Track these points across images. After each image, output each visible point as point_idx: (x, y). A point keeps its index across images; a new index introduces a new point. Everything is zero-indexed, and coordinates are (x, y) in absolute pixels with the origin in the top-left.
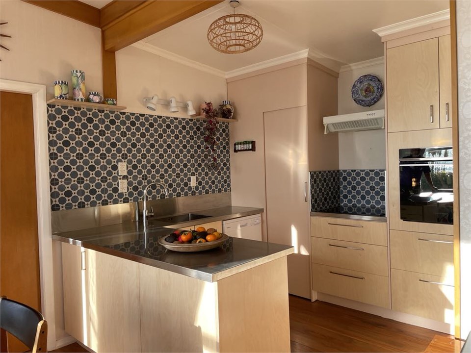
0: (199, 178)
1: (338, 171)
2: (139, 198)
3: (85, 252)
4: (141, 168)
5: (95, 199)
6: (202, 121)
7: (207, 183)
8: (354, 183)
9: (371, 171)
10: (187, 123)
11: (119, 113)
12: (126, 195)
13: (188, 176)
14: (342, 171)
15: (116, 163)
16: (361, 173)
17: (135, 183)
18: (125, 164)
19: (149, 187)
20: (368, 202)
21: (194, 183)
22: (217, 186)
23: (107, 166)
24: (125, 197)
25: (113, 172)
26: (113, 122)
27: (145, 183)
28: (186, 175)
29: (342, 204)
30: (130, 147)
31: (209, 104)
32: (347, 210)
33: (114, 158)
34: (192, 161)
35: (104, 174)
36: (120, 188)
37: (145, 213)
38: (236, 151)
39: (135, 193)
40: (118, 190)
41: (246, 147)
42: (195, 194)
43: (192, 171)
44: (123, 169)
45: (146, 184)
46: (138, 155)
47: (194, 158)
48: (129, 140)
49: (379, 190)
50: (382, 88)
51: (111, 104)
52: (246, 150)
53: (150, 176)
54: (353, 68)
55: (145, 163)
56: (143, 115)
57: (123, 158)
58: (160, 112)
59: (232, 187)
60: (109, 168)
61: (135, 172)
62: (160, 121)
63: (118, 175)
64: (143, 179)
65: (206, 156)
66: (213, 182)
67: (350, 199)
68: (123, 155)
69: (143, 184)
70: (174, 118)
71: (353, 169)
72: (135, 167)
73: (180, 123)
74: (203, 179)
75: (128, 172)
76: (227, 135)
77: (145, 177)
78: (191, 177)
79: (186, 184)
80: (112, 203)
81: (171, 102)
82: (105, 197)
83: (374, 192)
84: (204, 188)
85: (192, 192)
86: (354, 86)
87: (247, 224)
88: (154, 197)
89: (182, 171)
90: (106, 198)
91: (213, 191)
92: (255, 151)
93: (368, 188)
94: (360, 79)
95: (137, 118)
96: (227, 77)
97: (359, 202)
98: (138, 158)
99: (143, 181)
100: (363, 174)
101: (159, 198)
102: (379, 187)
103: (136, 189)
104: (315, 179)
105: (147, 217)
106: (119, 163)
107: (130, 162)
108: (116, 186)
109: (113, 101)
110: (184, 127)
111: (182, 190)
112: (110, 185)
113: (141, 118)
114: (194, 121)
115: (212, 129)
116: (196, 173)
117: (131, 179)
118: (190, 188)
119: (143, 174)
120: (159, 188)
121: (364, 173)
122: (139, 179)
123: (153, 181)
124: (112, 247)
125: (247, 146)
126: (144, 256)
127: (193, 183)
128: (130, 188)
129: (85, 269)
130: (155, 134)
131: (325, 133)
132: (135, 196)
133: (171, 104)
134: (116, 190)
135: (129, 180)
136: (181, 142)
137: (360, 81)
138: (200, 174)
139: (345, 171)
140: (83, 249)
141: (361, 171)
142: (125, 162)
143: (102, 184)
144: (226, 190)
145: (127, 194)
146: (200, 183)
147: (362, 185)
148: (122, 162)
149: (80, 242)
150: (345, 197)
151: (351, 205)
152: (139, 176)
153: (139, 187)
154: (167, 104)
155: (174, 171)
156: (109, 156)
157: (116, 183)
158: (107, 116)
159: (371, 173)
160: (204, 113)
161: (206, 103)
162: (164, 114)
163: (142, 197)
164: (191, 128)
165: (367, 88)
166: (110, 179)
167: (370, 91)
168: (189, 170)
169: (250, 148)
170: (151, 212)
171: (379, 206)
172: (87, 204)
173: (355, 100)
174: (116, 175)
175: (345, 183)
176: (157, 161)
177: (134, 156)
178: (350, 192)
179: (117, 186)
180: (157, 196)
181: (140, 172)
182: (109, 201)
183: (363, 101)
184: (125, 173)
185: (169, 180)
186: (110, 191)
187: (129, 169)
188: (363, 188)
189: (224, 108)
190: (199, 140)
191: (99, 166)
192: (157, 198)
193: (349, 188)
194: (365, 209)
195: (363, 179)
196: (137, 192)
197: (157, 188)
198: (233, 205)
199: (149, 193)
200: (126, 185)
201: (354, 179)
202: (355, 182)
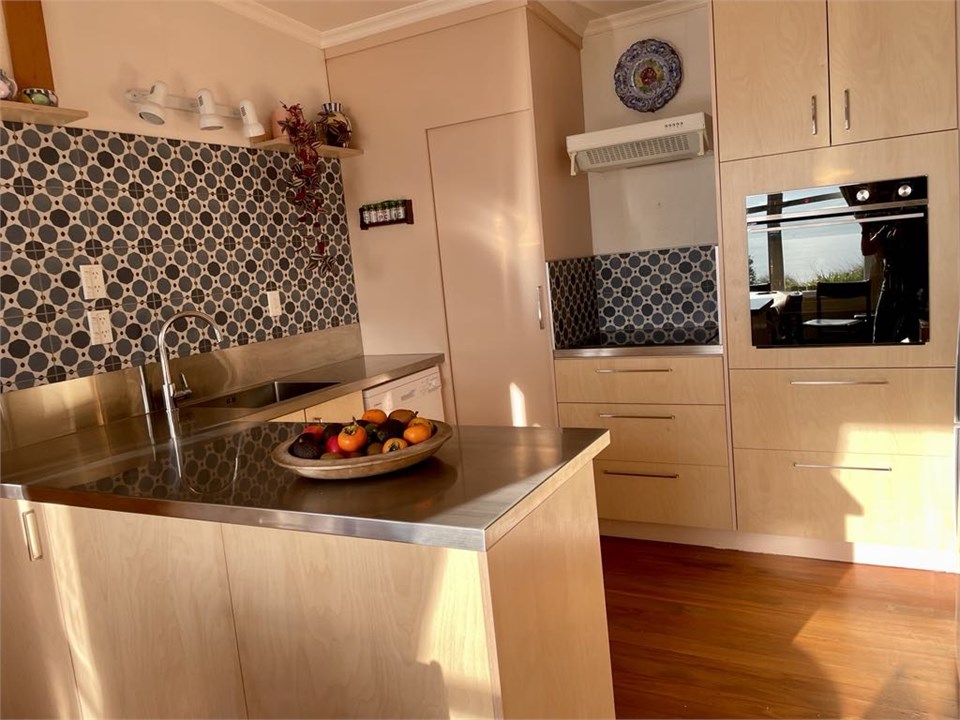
0: (286, 294)
1: (593, 258)
2: (147, 354)
3: (32, 511)
4: (141, 278)
5: (27, 368)
6: (279, 155)
7: (305, 306)
8: (627, 282)
9: (661, 252)
10: (244, 158)
11: (63, 131)
12: (111, 350)
13: (261, 292)
14: (599, 258)
15: (72, 268)
16: (642, 258)
17: (131, 318)
18: (99, 268)
19: (170, 326)
20: (658, 319)
21: (276, 308)
22: (327, 313)
23: (51, 276)
24: (108, 354)
25: (69, 291)
26: (49, 156)
27: (156, 315)
28: (254, 290)
29: (604, 329)
30: (106, 222)
31: (295, 110)
32: (614, 340)
33: (68, 254)
34: (267, 254)
35: (43, 298)
36: (92, 334)
37: (168, 391)
38: (364, 226)
39: (133, 342)
40: (88, 338)
41: (390, 214)
42: (281, 336)
43: (268, 280)
44: (93, 280)
45: (160, 318)
46: (130, 243)
47: (269, 246)
48: (100, 204)
49: (679, 291)
50: (680, 70)
51: (42, 103)
52: (392, 222)
53: (168, 296)
54: (615, 25)
55: (151, 263)
56: (130, 137)
57: (90, 253)
58: (172, 129)
59: (360, 311)
60: (56, 281)
61: (128, 290)
62: (175, 152)
63: (83, 299)
64: (151, 306)
65: (296, 241)
66: (319, 304)
67: (619, 316)
68: (89, 244)
69: (153, 319)
70: (211, 146)
71: (622, 252)
72: (125, 276)
73: (226, 157)
74: (296, 297)
75: (109, 291)
76: (339, 189)
77: (154, 301)
78: (268, 293)
79: (258, 313)
80: (76, 374)
81: (201, 103)
82: (54, 359)
83: (669, 297)
84: (299, 317)
85: (274, 329)
86: (620, 66)
87: (413, 391)
88: (184, 349)
89: (244, 279)
90: (59, 363)
91: (322, 326)
92: (412, 223)
93: (656, 290)
94: (632, 49)
95: (116, 145)
96: (324, 44)
97: (638, 320)
98: (130, 251)
99: (152, 311)
100: (644, 262)
101: (198, 351)
102: (679, 286)
103: (134, 332)
104: (557, 279)
105: (175, 401)
106: (81, 267)
107: (109, 264)
108: (82, 328)
109: (47, 94)
110: (237, 170)
111: (251, 326)
112: (63, 327)
113: (125, 143)
114: (259, 153)
115: (308, 172)
116: (277, 284)
117: (120, 309)
118: (268, 322)
119: (149, 292)
120: (194, 325)
121: (647, 258)
122: (139, 307)
123: (175, 309)
124: (92, 487)
125: (394, 212)
126: (178, 499)
127: (274, 309)
128: (118, 330)
129: (41, 557)
130: (168, 188)
131: (573, 173)
132: (134, 350)
133: (201, 108)
134: (82, 339)
135: (115, 309)
136: (234, 207)
137: (632, 54)
138: (287, 286)
139: (606, 257)
140: (24, 505)
141: (640, 254)
142: (96, 263)
143: (43, 325)
144: (348, 320)
145: (114, 346)
146: (290, 308)
147: (644, 284)
148: (90, 264)
149: (20, 486)
150: (610, 312)
151: (623, 327)
152: (139, 299)
153: (143, 326)
154: (190, 108)
155: (225, 281)
156: (51, 250)
157: (81, 321)
158: (31, 139)
159: (661, 256)
160: (285, 132)
161: (285, 107)
162: (185, 134)
163: (153, 353)
164: (255, 171)
165: (647, 70)
166: (62, 312)
167: (654, 78)
168: (261, 277)
169: (402, 216)
170: (183, 388)
171: (681, 325)
172: (9, 384)
173: (622, 99)
174: (78, 298)
175: (607, 284)
176: (180, 258)
177: (120, 247)
178: (618, 302)
179: (84, 329)
180: (192, 345)
181: (140, 288)
182: (67, 368)
183: (638, 100)
184: (103, 294)
185: (217, 303)
186: (66, 342)
187: (110, 280)
188: (646, 291)
189: (330, 120)
190: (276, 201)
191: (27, 279)
192: (192, 352)
193: (617, 292)
194: (652, 334)
195: (645, 271)
196: (139, 341)
197: (189, 327)
198: (367, 352)
199: (171, 339)
200: (107, 325)
201: (626, 272)
202: (629, 279)
